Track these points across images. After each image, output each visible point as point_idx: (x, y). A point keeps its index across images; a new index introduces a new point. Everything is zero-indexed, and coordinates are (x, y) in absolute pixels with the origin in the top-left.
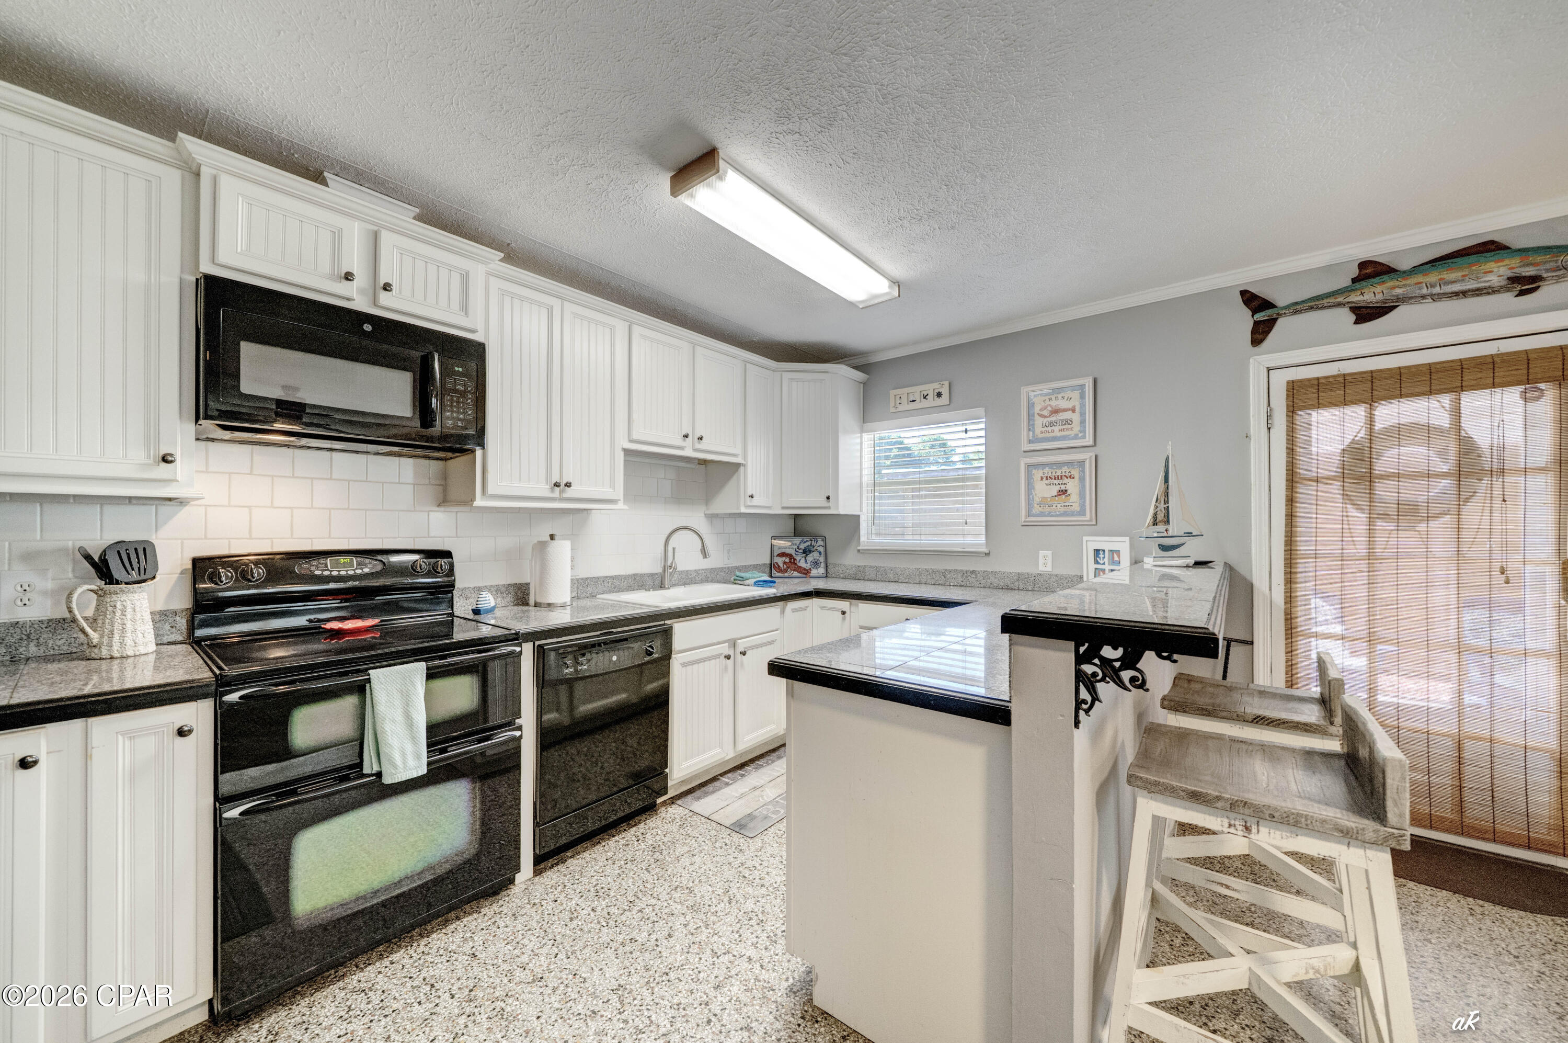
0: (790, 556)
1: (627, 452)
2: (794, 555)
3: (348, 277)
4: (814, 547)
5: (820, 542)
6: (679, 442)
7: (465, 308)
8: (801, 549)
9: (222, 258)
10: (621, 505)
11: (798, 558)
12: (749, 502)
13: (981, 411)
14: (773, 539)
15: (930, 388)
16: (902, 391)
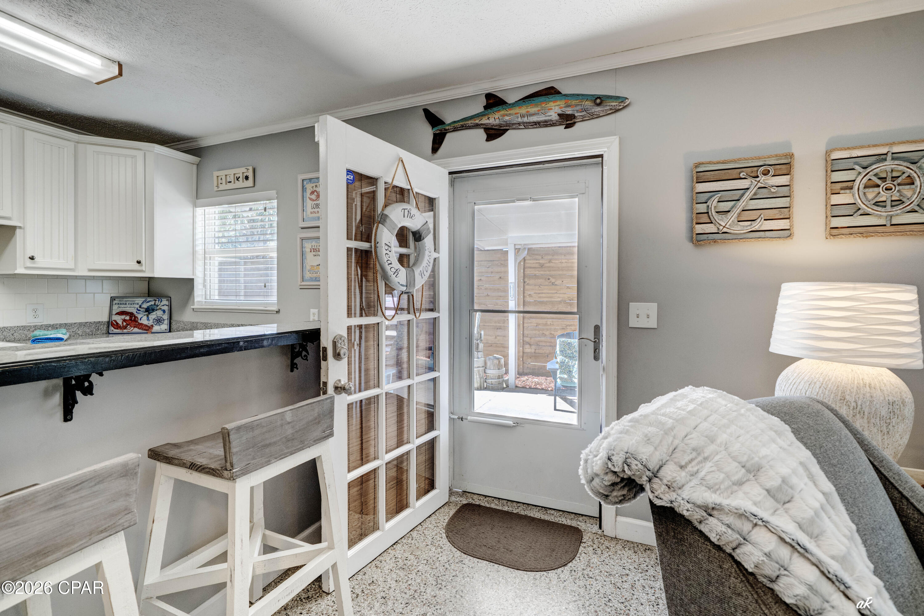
0: (131, 314)
2: (135, 314)
4: (157, 306)
5: (165, 302)
8: (143, 308)
11: (139, 316)
12: (29, 263)
13: (273, 193)
14: (113, 299)
15: (240, 172)
16: (222, 173)
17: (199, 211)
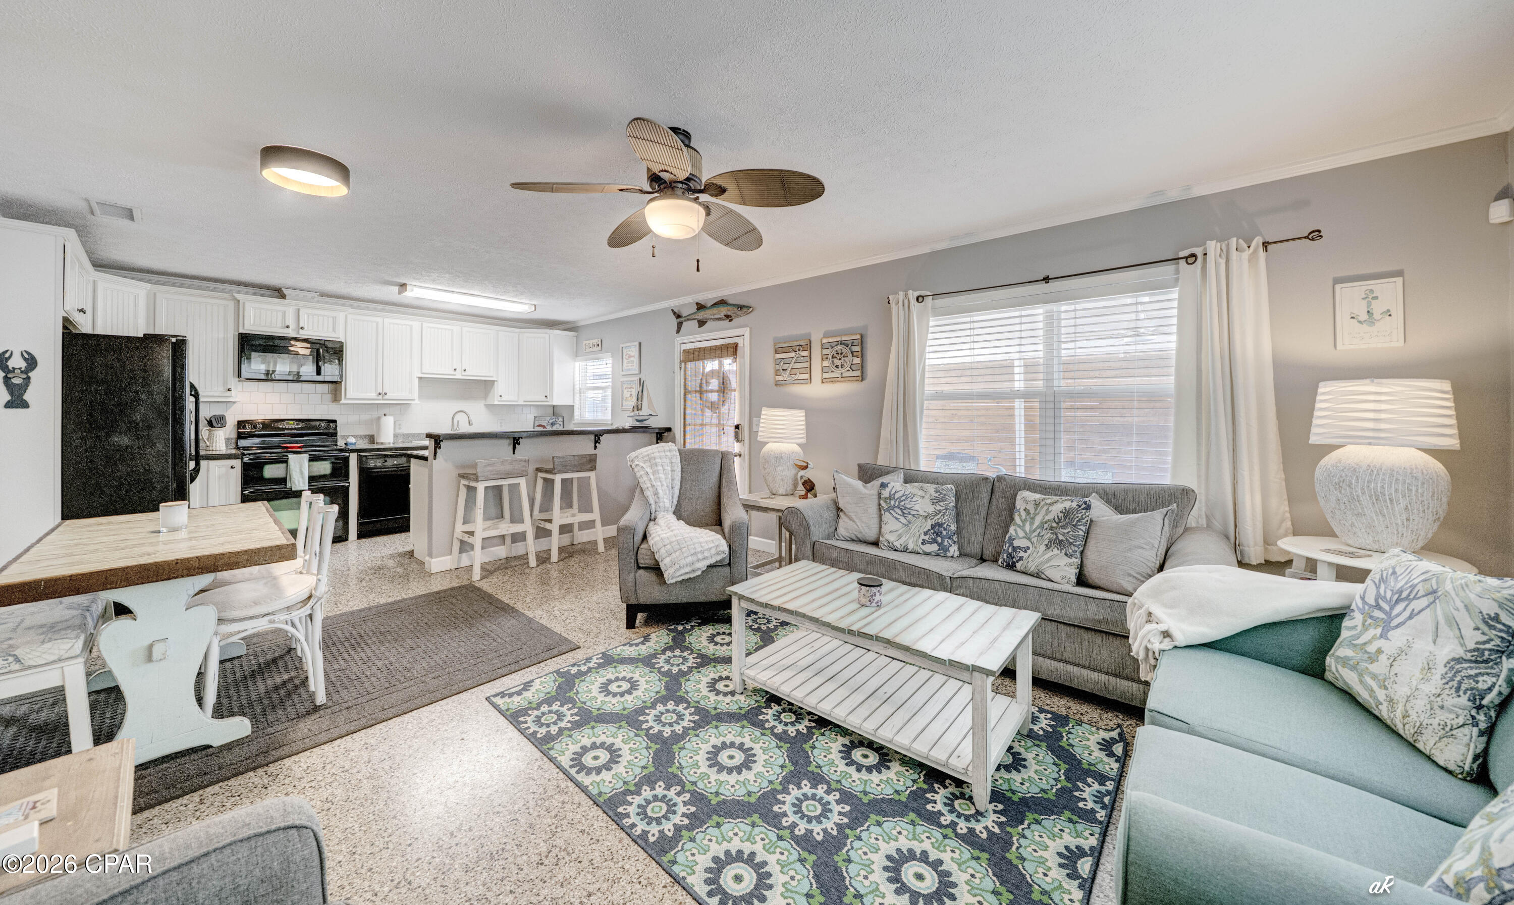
1: (420, 378)
2: (546, 426)
3: (288, 327)
4: (557, 421)
5: (561, 419)
6: (453, 373)
7: (334, 330)
9: (246, 328)
10: (417, 401)
12: (499, 399)
13: (610, 354)
14: (535, 417)
15: (595, 341)
16: (587, 342)
17: (577, 364)
